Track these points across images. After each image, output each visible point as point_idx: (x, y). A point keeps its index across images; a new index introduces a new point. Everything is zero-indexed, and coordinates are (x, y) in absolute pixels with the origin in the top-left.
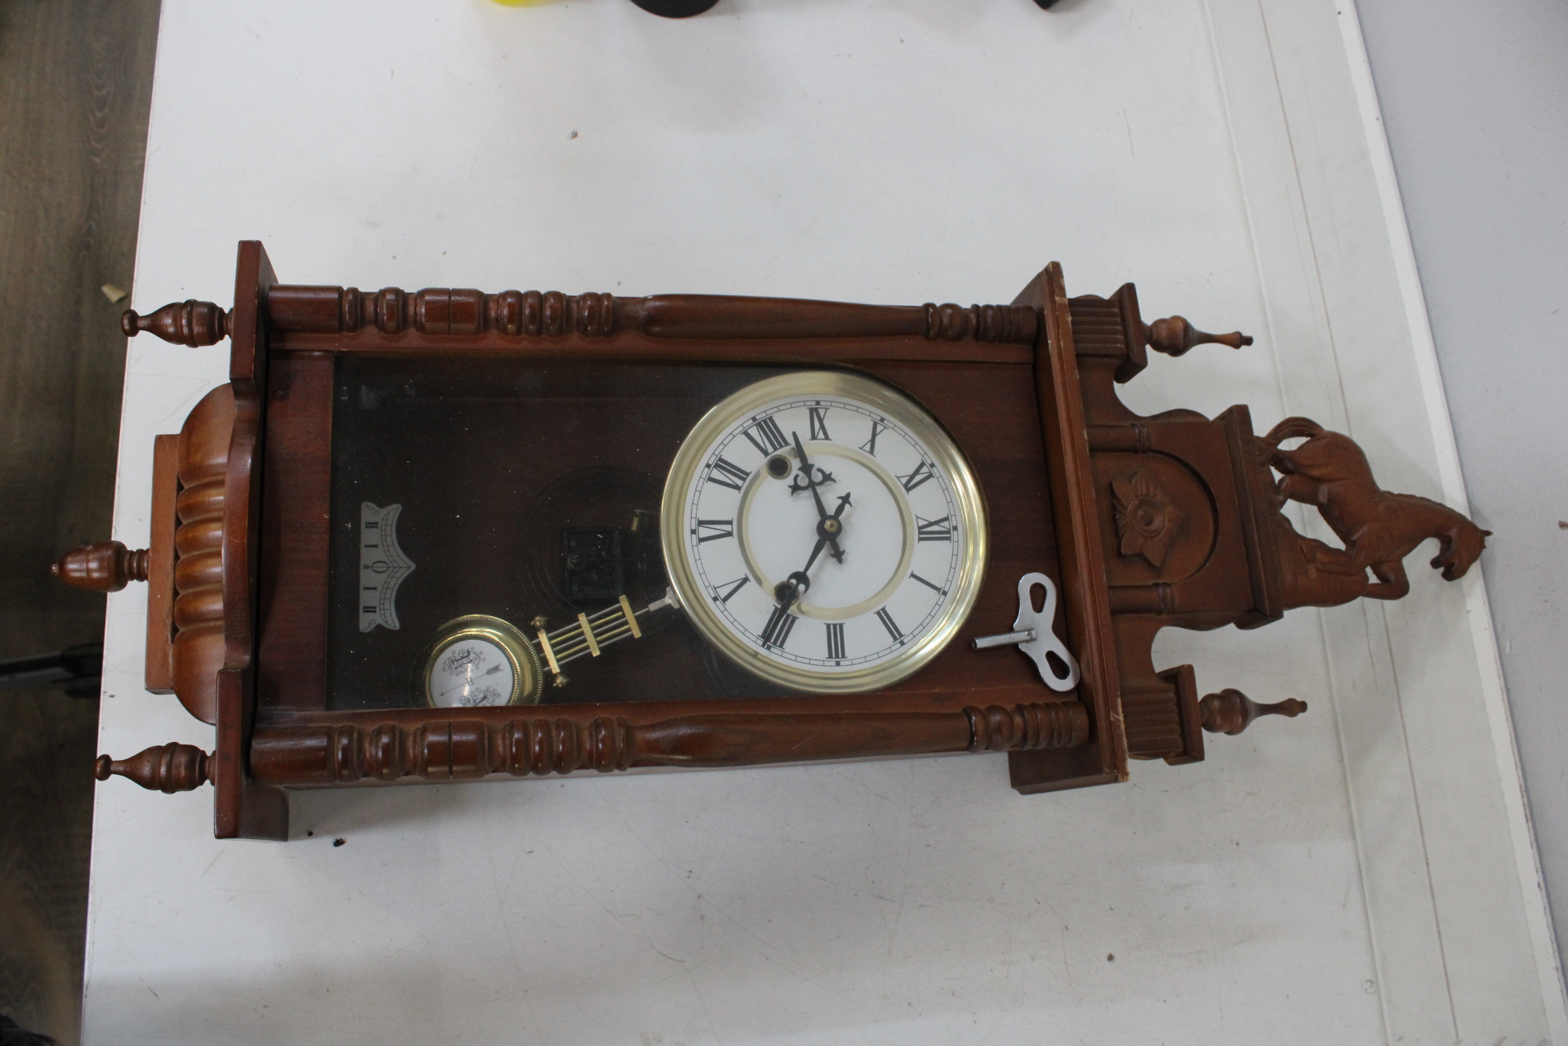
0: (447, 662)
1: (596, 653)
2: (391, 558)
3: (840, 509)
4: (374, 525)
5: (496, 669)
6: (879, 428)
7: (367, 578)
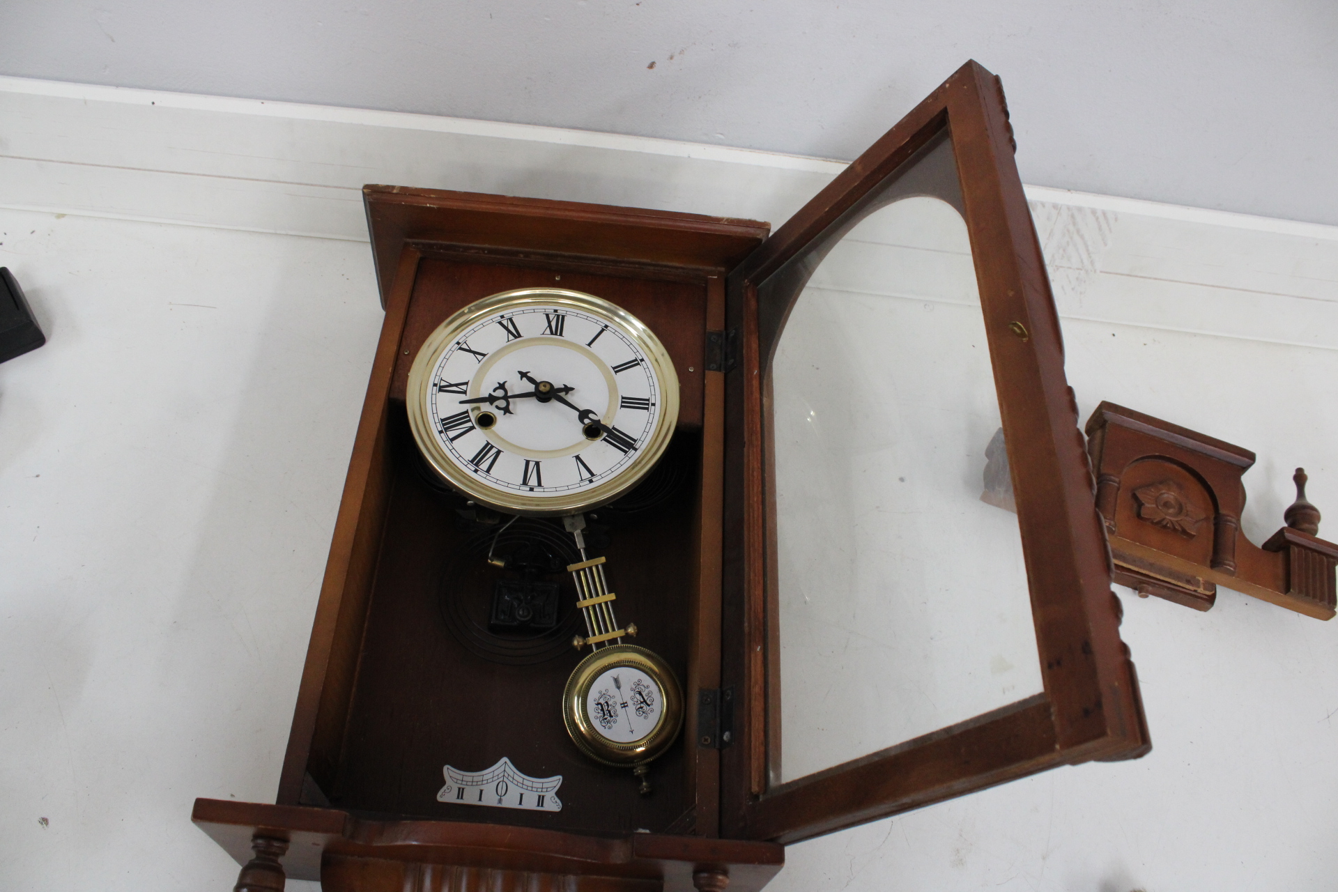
0: (604, 724)
1: (613, 597)
2: (494, 779)
3: (531, 380)
4: (461, 792)
5: (616, 681)
6: (464, 346)
7: (510, 802)
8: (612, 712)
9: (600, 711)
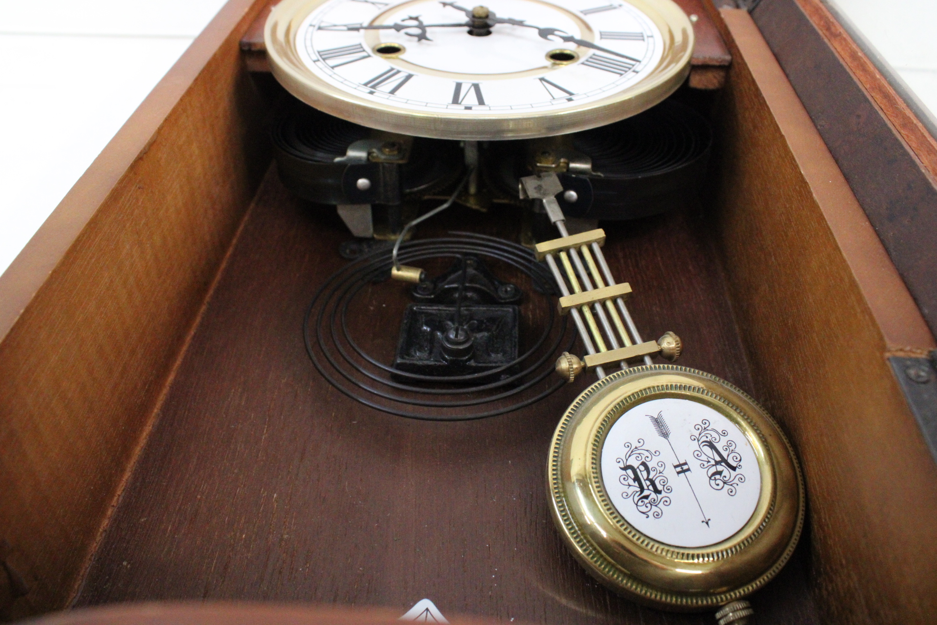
0: (644, 509)
1: (625, 288)
5: (658, 422)
8: (657, 482)
9: (631, 482)
